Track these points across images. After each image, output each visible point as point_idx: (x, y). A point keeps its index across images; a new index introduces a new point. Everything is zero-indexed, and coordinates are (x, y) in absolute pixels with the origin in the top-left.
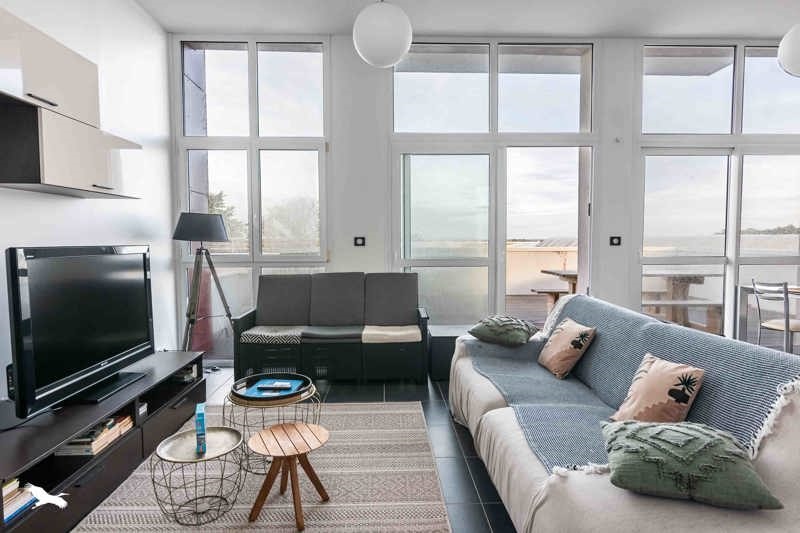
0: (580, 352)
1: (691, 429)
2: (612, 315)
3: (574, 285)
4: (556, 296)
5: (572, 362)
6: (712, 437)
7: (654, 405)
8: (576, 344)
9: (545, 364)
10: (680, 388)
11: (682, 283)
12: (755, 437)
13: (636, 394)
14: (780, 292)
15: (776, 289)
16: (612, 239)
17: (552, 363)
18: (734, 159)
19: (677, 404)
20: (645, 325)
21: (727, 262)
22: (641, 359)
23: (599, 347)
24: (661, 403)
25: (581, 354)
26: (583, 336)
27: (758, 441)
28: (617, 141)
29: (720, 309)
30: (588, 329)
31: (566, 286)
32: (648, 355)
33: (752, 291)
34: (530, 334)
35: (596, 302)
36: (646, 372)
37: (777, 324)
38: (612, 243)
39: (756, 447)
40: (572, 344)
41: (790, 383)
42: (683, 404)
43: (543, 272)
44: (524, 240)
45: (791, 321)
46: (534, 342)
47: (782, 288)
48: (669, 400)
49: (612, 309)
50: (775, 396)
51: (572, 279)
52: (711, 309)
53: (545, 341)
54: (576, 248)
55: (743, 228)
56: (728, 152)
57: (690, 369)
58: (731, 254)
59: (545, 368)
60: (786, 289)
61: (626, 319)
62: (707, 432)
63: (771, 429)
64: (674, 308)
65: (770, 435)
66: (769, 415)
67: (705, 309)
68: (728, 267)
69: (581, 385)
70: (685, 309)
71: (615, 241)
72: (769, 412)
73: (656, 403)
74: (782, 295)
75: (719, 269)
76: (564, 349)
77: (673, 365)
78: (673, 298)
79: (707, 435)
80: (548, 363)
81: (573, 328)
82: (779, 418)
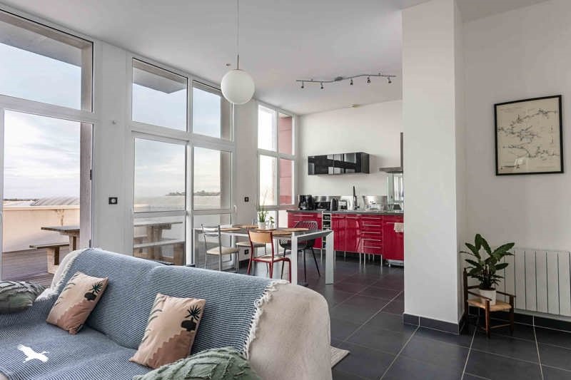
0: (93, 302)
1: (212, 356)
2: (122, 264)
3: (75, 238)
4: (56, 250)
5: (86, 314)
6: (228, 358)
7: (171, 339)
8: (90, 296)
9: (56, 322)
10: (189, 319)
11: (157, 230)
12: (246, 343)
13: (154, 333)
14: (216, 231)
15: (213, 229)
16: (110, 199)
17: (64, 319)
18: (189, 148)
19: (188, 333)
20: (153, 270)
21: (187, 214)
22: (153, 299)
23: (112, 295)
24: (176, 336)
25: (94, 305)
26: (96, 287)
27: (247, 346)
28: (114, 123)
29: (183, 246)
30: (101, 279)
31: (66, 239)
32: (159, 295)
33: (201, 232)
34: (36, 295)
35: (105, 255)
36: (161, 311)
37: (216, 251)
38: (110, 203)
39: (247, 351)
40: (85, 296)
41: (262, 298)
42: (192, 331)
43: (42, 228)
44: (16, 200)
45: (222, 248)
46: (42, 302)
47: (217, 229)
48: (182, 331)
49: (122, 259)
50: (253, 310)
51: (74, 234)
52: (176, 246)
53: (54, 298)
54: (78, 207)
55: (195, 192)
56: (185, 143)
57: (195, 301)
58: (189, 209)
59: (56, 326)
60: (219, 228)
61: (135, 266)
62: (223, 355)
63: (256, 335)
64: (152, 248)
65: (254, 339)
66: (252, 325)
67: (172, 246)
68: (187, 217)
69: (96, 334)
70: (159, 248)
71: (113, 201)
72: (252, 322)
73: (173, 337)
74: (217, 233)
75: (182, 218)
76: (77, 304)
77: (181, 301)
78: (152, 241)
79: (224, 357)
80: (58, 320)
81: (84, 282)
82: (258, 326)
